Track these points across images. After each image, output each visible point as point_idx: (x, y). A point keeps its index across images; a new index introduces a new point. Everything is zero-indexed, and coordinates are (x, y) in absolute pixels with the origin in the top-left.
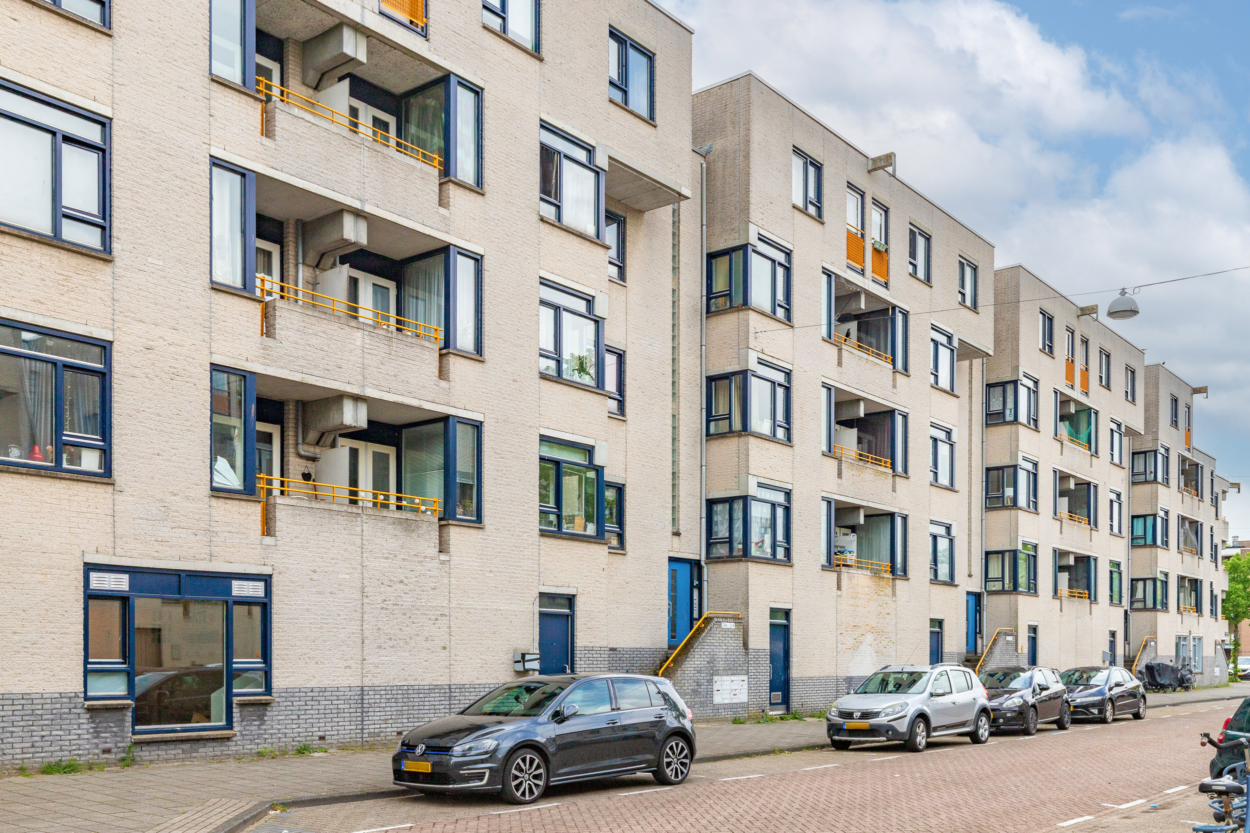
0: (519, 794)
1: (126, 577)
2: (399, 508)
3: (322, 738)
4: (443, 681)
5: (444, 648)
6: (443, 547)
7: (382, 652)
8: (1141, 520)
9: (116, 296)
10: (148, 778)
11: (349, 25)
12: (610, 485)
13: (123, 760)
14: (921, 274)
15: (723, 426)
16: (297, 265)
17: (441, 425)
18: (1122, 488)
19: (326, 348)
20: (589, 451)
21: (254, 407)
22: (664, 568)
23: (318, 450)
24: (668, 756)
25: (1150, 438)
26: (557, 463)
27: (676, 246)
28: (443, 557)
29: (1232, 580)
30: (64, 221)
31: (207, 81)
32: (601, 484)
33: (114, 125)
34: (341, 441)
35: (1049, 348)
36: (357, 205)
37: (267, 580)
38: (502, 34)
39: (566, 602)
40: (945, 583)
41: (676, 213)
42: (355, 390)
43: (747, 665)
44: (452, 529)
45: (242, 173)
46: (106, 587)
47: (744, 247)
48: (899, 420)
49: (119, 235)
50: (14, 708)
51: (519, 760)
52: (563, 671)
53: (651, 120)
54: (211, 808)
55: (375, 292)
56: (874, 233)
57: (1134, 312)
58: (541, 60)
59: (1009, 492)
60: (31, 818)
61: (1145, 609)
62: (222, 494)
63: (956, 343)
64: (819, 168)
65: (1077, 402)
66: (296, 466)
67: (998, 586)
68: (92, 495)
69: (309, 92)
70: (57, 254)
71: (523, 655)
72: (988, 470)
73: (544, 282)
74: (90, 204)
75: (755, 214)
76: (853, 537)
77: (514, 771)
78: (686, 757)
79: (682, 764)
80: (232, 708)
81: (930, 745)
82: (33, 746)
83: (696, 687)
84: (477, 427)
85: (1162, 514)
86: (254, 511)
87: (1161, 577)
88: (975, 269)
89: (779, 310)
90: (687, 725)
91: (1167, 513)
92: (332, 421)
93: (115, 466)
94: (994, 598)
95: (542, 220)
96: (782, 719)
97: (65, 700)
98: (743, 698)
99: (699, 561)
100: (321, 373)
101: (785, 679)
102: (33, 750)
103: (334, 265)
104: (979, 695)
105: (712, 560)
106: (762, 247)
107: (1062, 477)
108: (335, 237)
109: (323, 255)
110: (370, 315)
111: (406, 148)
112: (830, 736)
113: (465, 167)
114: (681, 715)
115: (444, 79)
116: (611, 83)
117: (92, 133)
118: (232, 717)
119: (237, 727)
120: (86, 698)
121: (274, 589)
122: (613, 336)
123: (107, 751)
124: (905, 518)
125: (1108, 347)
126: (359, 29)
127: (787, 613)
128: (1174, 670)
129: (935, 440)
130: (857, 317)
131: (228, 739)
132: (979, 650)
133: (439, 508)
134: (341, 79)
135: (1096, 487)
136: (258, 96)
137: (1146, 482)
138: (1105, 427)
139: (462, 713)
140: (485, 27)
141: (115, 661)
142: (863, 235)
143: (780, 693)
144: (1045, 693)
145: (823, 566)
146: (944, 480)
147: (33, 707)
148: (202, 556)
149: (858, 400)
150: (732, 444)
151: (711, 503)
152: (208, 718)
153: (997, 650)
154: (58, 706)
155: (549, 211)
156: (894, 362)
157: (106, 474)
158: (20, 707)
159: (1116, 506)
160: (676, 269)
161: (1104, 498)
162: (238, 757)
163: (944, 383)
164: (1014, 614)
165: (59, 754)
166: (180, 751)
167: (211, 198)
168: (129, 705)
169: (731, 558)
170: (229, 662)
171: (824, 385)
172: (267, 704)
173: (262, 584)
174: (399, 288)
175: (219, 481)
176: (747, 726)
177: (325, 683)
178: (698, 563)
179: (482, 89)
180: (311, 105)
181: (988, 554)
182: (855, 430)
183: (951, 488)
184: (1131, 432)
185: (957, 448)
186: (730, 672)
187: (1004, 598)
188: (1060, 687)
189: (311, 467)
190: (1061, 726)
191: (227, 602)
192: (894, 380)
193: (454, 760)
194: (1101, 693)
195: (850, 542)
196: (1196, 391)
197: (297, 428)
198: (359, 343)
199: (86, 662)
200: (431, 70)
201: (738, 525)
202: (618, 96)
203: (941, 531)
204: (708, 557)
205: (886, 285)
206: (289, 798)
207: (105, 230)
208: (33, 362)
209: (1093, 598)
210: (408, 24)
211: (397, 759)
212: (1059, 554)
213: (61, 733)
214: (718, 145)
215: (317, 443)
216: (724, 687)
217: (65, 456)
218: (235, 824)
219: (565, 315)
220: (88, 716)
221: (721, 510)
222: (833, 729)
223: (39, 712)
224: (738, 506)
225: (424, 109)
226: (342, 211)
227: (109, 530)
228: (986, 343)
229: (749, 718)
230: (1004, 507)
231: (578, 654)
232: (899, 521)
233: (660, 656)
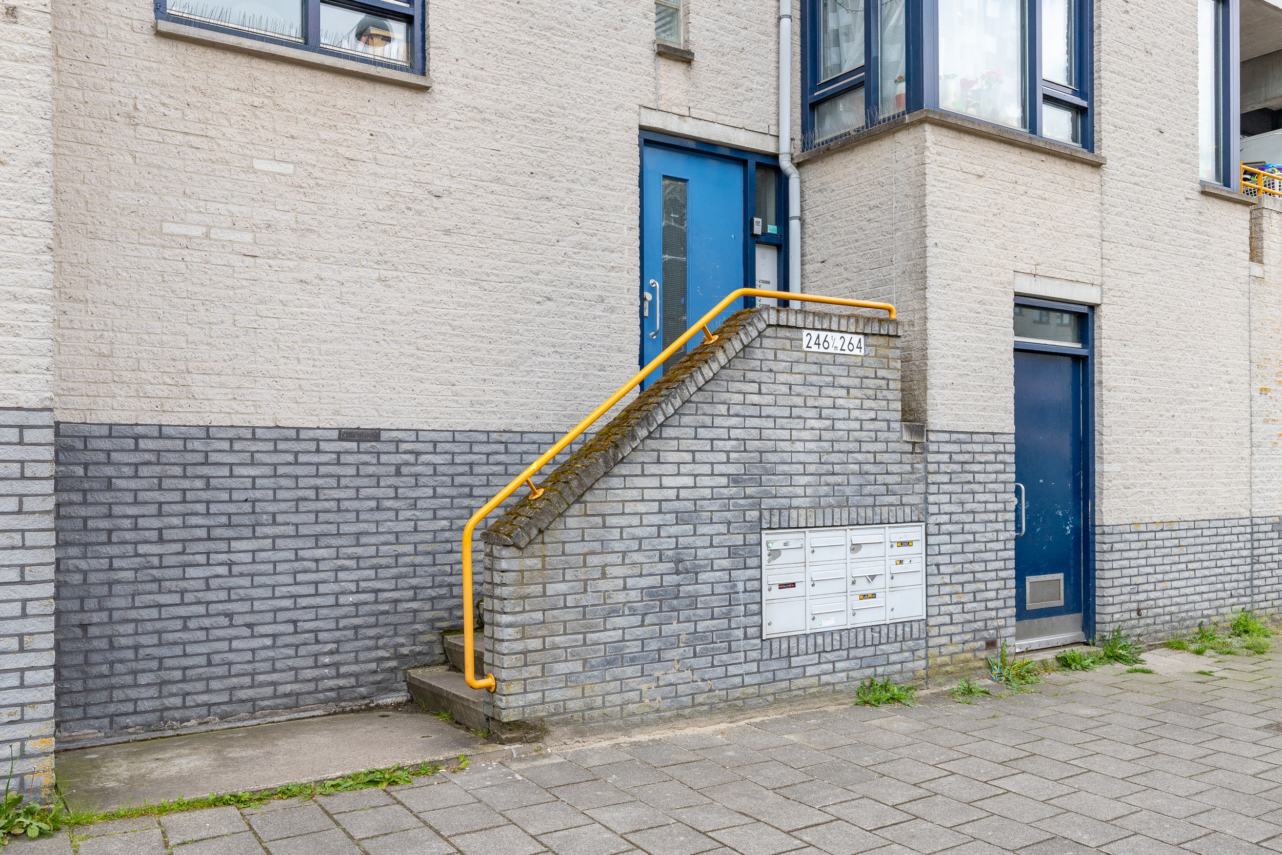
22: (620, 164)
43: (920, 488)
83: (669, 580)
96: (1065, 663)
98: (903, 604)
99: (775, 157)
101: (1076, 531)
143: (1060, 576)
145: (1203, 183)
169: (871, 132)
176: (916, 708)
178: (767, 160)
186: (843, 515)
204: (802, 143)
216: (815, 573)
229: (930, 678)
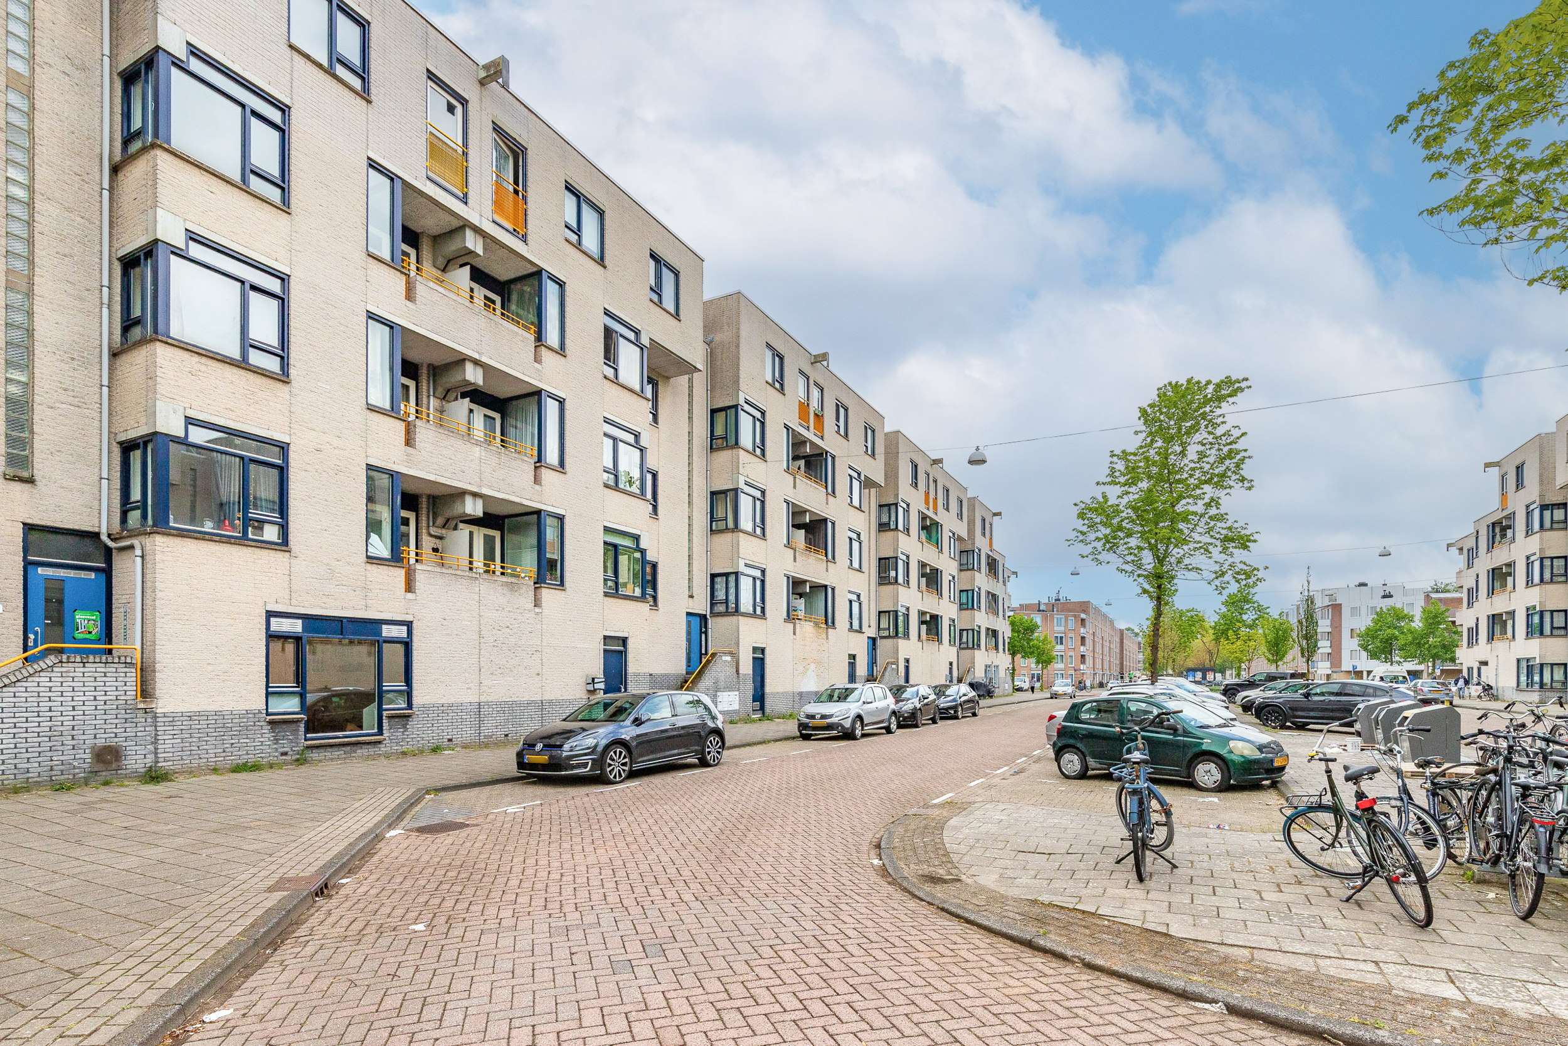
0: (612, 777)
1: (300, 622)
2: (502, 574)
3: (450, 740)
4: (538, 698)
5: (538, 674)
6: (537, 603)
7: (494, 677)
8: (965, 593)
9: (292, 410)
10: (321, 773)
11: (469, 227)
12: (649, 562)
13: (297, 760)
14: (842, 432)
15: (722, 525)
16: (429, 397)
17: (535, 516)
18: (955, 573)
19: (453, 458)
20: (636, 538)
21: (399, 498)
22: (683, 620)
23: (444, 531)
24: (709, 747)
25: (970, 542)
26: (615, 546)
27: (690, 403)
28: (537, 610)
29: (1013, 630)
30: (251, 349)
31: (364, 255)
32: (644, 561)
33: (291, 281)
34: (461, 525)
35: (915, 485)
36: (476, 356)
37: (409, 625)
38: (578, 246)
39: (621, 642)
40: (857, 631)
41: (691, 380)
42: (475, 489)
43: (738, 685)
44: (543, 589)
45: (391, 326)
46: (285, 629)
47: (736, 407)
48: (829, 524)
49: (295, 363)
50: (209, 722)
51: (612, 753)
52: (619, 690)
53: (677, 315)
54: (381, 795)
55: (485, 421)
56: (814, 404)
57: (984, 461)
58: (605, 267)
59: (893, 574)
60: (235, 808)
61: (968, 648)
62: (375, 561)
63: (863, 478)
64: (781, 359)
65: (931, 519)
66: (428, 543)
67: (886, 633)
68: (273, 559)
69: (438, 273)
70: (245, 374)
71: (593, 679)
72: (880, 559)
73: (607, 421)
74: (271, 338)
75: (743, 385)
76: (802, 600)
77: (608, 761)
78: (719, 748)
79: (718, 752)
80: (382, 719)
81: (864, 736)
82: (224, 752)
84: (561, 519)
85: (977, 589)
86: (399, 574)
87: (976, 628)
88: (873, 431)
89: (757, 449)
90: (720, 726)
91: (979, 589)
92: (457, 509)
93: (291, 537)
94: (885, 641)
95: (605, 377)
96: (760, 720)
97: (250, 716)
98: (736, 706)
100: (449, 476)
101: (761, 694)
102: (224, 754)
103: (456, 399)
104: (890, 702)
105: (714, 614)
106: (747, 408)
107: (923, 565)
108: (459, 378)
109: (448, 390)
110: (482, 435)
111: (508, 317)
112: (800, 731)
113: (552, 336)
114: (714, 718)
115: (537, 274)
116: (651, 289)
117: (274, 285)
118: (382, 726)
119: (386, 734)
120: (268, 714)
121: (414, 632)
122: (651, 463)
123: (285, 754)
124: (833, 589)
125: (948, 485)
126: (477, 230)
127: (763, 650)
128: (985, 686)
129: (851, 539)
130: (804, 457)
131: (380, 742)
132: (875, 674)
133: (534, 575)
134: (461, 266)
135: (941, 572)
136: (404, 270)
137: (968, 570)
138: (946, 535)
139: (564, 720)
140: (567, 240)
141: (290, 685)
142: (808, 404)
143: (759, 703)
144: (926, 701)
145: (785, 619)
146: (856, 565)
147: (224, 721)
148: (360, 607)
149: (805, 511)
150: (728, 537)
151: (713, 576)
152: (361, 727)
153: (887, 674)
154: (245, 720)
155: (610, 372)
156: (826, 487)
157: (284, 542)
158: (213, 722)
159: (952, 584)
160: (690, 418)
161: (946, 578)
162: (387, 756)
163: (856, 502)
164: (896, 651)
165: (246, 757)
166: (342, 752)
167: (367, 342)
168: (303, 719)
169: (727, 613)
170: (380, 686)
171: (786, 501)
172: (409, 716)
173: (405, 628)
174: (503, 418)
175: (372, 551)
176: (739, 725)
177: (452, 700)
178: (705, 616)
179: (565, 283)
180: (440, 282)
181: (880, 612)
182: (803, 531)
183: (860, 570)
184: (960, 539)
185: (863, 545)
186: (728, 689)
187: (890, 641)
188: (932, 697)
189: (438, 544)
190: (934, 721)
191: (378, 641)
192: (827, 499)
193: (565, 754)
194: (954, 700)
195: (800, 603)
196: (995, 514)
197: (428, 515)
198: (477, 455)
199: (267, 687)
200: (529, 266)
201: (732, 591)
202: (655, 298)
203: (854, 597)
204: (711, 613)
205: (822, 438)
206: (439, 785)
207: (284, 360)
208: (224, 456)
209: (940, 641)
210: (512, 230)
211: (520, 755)
212: (922, 613)
213: (248, 741)
214: (718, 338)
215: (444, 527)
216: (724, 700)
217: (250, 529)
218: (405, 806)
219: (621, 444)
220: (269, 727)
221: (720, 582)
222: (802, 726)
223: (229, 725)
224: (732, 579)
225: (521, 294)
226: (465, 359)
227: (286, 586)
228: (879, 478)
229: (740, 720)
230: (890, 583)
231: (629, 678)
232: (830, 590)
233: (681, 680)
